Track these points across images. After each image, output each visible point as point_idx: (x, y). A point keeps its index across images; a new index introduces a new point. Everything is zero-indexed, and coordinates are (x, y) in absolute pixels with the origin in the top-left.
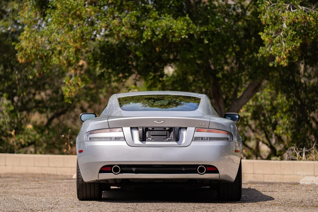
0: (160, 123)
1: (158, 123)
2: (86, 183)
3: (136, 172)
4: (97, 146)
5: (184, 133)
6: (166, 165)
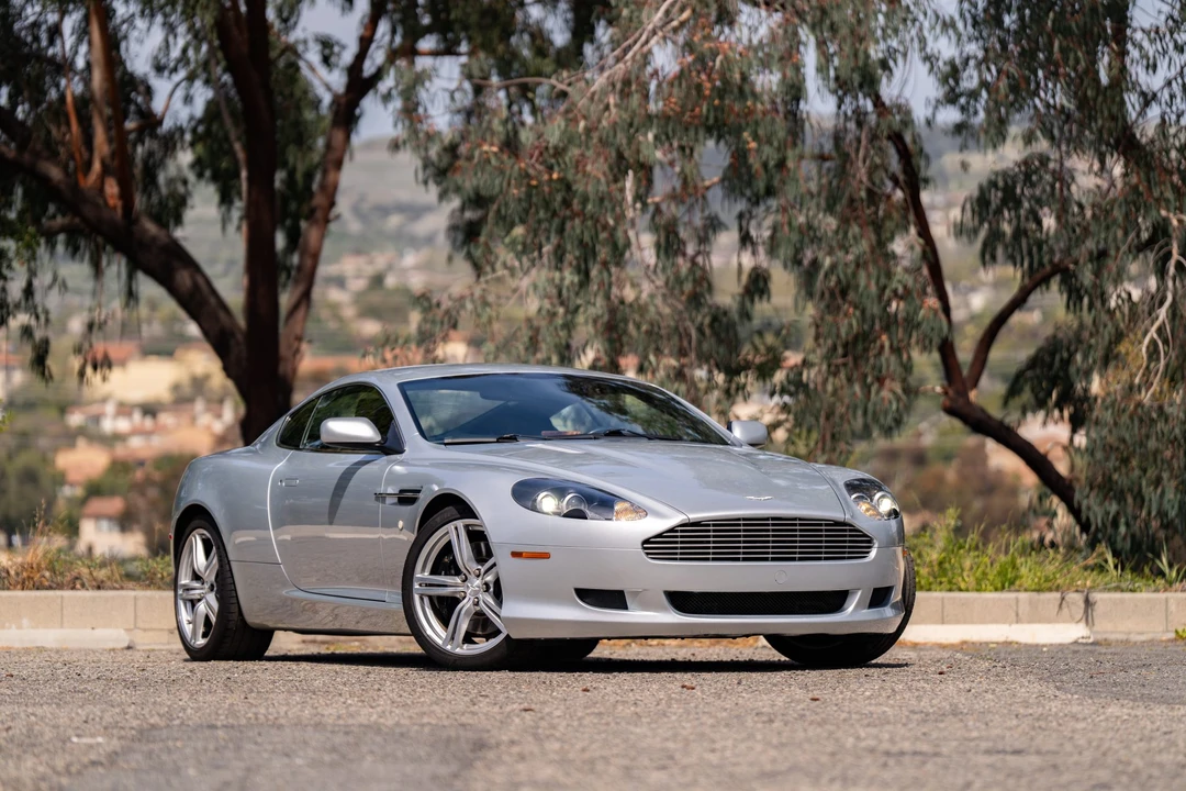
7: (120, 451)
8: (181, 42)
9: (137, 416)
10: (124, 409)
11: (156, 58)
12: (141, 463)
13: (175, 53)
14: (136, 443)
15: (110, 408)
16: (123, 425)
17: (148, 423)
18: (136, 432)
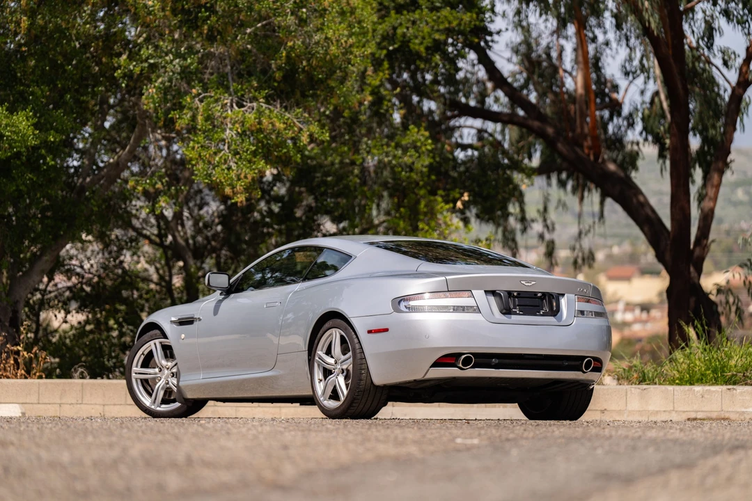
0: (529, 284)
1: (527, 284)
2: (377, 387)
3: (497, 367)
4: (416, 320)
5: (563, 302)
6: (542, 355)
7: (627, 332)
8: (638, 54)
9: (637, 311)
10: (629, 307)
11: (624, 67)
12: (640, 340)
13: (636, 63)
14: (637, 328)
15: (621, 306)
16: (629, 317)
17: (644, 315)
18: (636, 321)
